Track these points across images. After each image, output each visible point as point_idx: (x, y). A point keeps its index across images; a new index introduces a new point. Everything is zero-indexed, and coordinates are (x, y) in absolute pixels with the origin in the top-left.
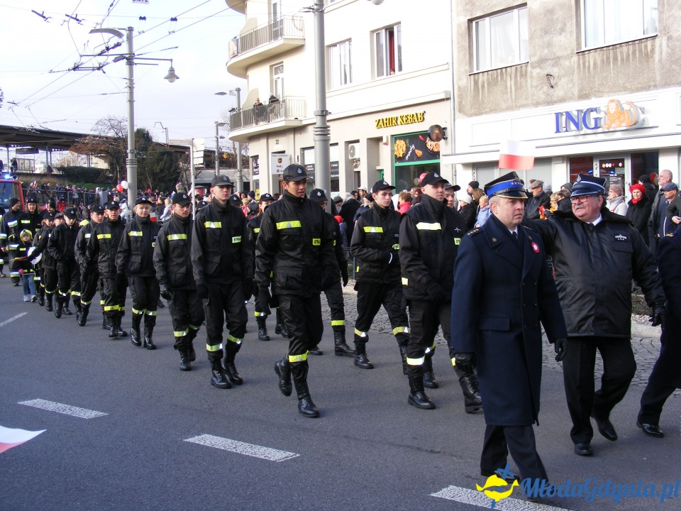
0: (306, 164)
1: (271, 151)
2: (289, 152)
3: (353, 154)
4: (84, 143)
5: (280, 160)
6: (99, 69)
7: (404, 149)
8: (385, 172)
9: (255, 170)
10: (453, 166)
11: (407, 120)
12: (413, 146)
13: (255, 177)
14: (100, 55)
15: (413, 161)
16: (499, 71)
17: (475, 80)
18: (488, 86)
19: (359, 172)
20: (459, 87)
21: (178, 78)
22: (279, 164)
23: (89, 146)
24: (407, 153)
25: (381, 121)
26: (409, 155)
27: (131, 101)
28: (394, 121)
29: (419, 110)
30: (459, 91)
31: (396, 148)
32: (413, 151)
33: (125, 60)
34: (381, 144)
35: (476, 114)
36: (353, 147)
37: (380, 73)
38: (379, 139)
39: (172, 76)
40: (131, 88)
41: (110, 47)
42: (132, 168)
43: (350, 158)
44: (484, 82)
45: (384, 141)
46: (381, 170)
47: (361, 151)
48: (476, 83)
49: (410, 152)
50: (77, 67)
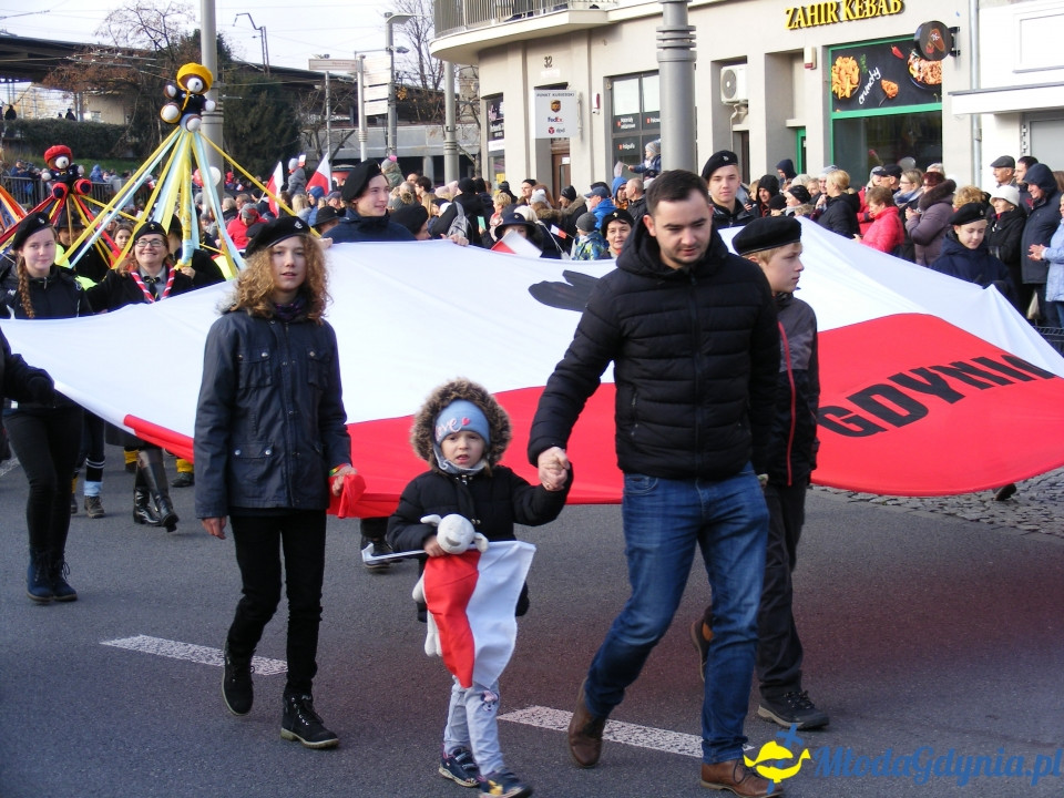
0: (618, 112)
1: (533, 83)
2: (578, 85)
3: (732, 91)
5: (556, 106)
7: (856, 78)
8: (808, 133)
9: (494, 128)
10: (976, 119)
11: (862, 9)
12: (877, 72)
13: (494, 146)
15: (877, 106)
19: (745, 134)
22: (554, 115)
23: (90, 72)
24: (862, 88)
25: (799, 13)
26: (866, 93)
28: (831, 13)
31: (835, 76)
32: (877, 83)
34: (799, 68)
36: (731, 72)
38: (795, 57)
42: (212, 124)
43: (724, 99)
45: (808, 58)
46: (799, 129)
47: (750, 84)
49: (870, 84)
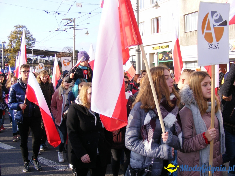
4: (59, 54)
6: (65, 30)
7: (162, 57)
11: (163, 47)
12: (165, 56)
14: (65, 25)
15: (165, 60)
16: (194, 31)
17: (186, 34)
18: (191, 36)
20: (181, 37)
21: (89, 34)
24: (162, 59)
25: (154, 48)
27: (74, 41)
28: (159, 48)
29: (167, 44)
30: (181, 38)
31: (159, 56)
32: (165, 57)
33: (73, 29)
34: (154, 55)
35: (186, 46)
37: (154, 32)
38: (154, 54)
39: (87, 33)
40: (74, 37)
41: (69, 23)
42: (74, 62)
44: (189, 35)
45: (155, 54)
46: (154, 63)
47: (148, 57)
48: (186, 35)
50: (58, 30)
